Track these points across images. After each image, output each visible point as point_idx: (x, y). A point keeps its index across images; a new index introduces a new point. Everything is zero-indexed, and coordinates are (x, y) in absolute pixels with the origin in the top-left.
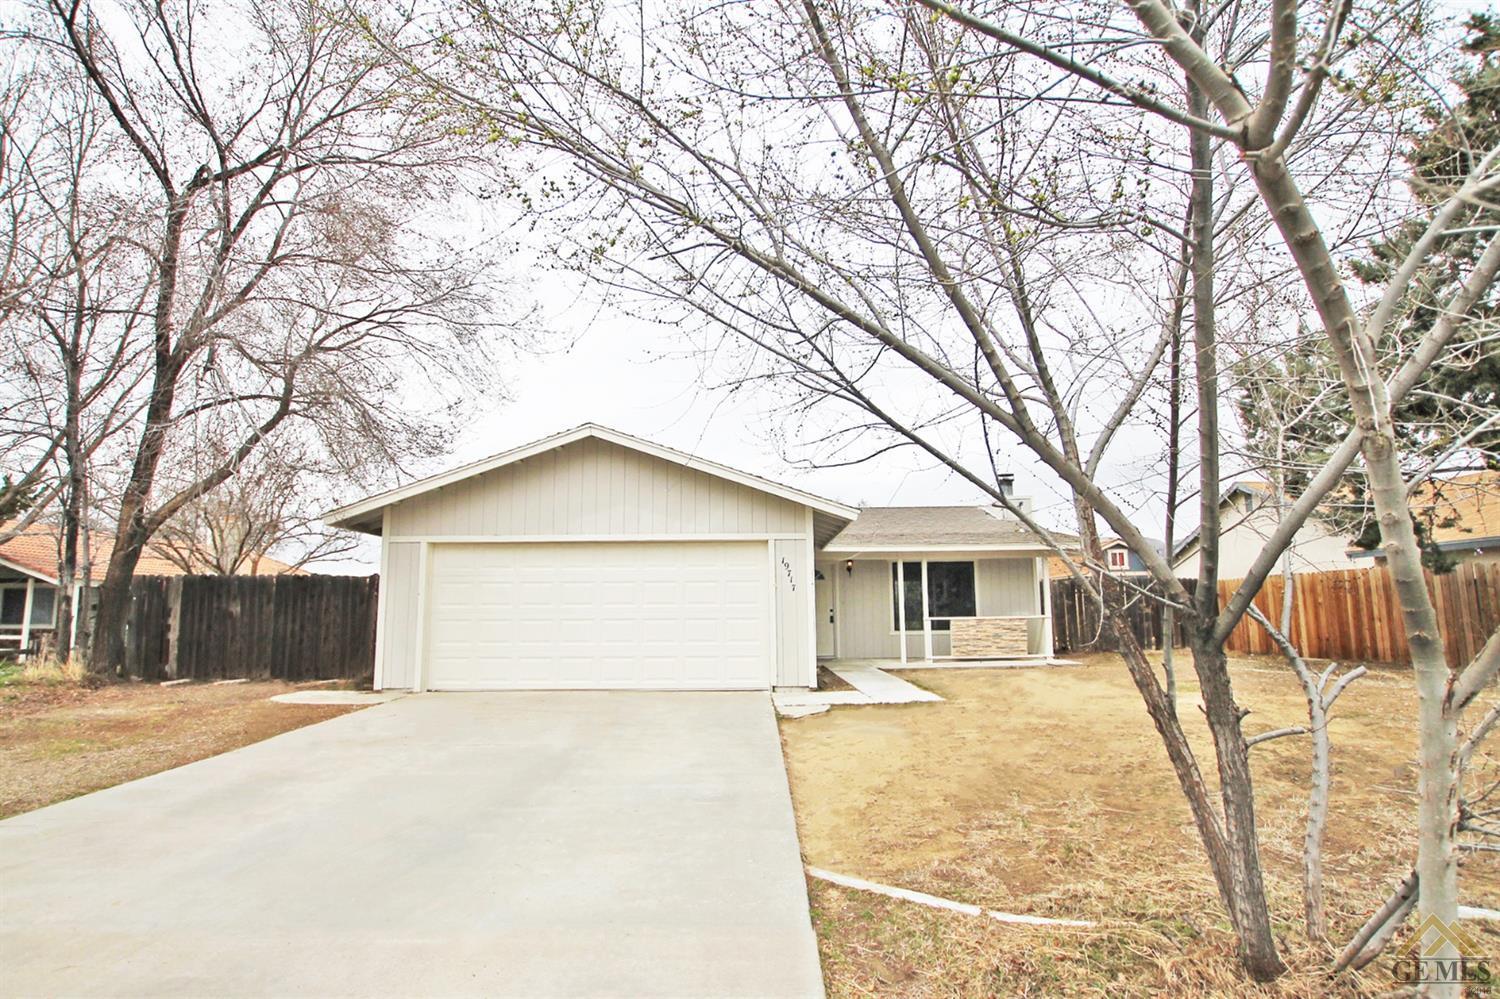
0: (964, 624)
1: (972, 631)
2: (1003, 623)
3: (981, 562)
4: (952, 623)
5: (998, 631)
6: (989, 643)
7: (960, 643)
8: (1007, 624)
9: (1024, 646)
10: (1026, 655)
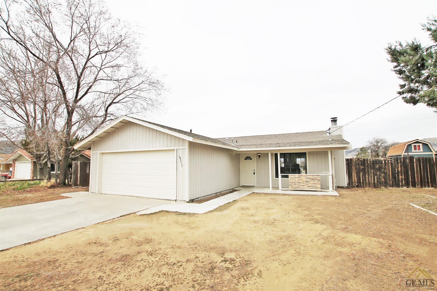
0: (294, 177)
1: (297, 180)
2: (310, 177)
3: (309, 152)
4: (289, 176)
5: (308, 180)
6: (304, 184)
7: (292, 184)
8: (312, 177)
9: (319, 186)
10: (320, 190)
